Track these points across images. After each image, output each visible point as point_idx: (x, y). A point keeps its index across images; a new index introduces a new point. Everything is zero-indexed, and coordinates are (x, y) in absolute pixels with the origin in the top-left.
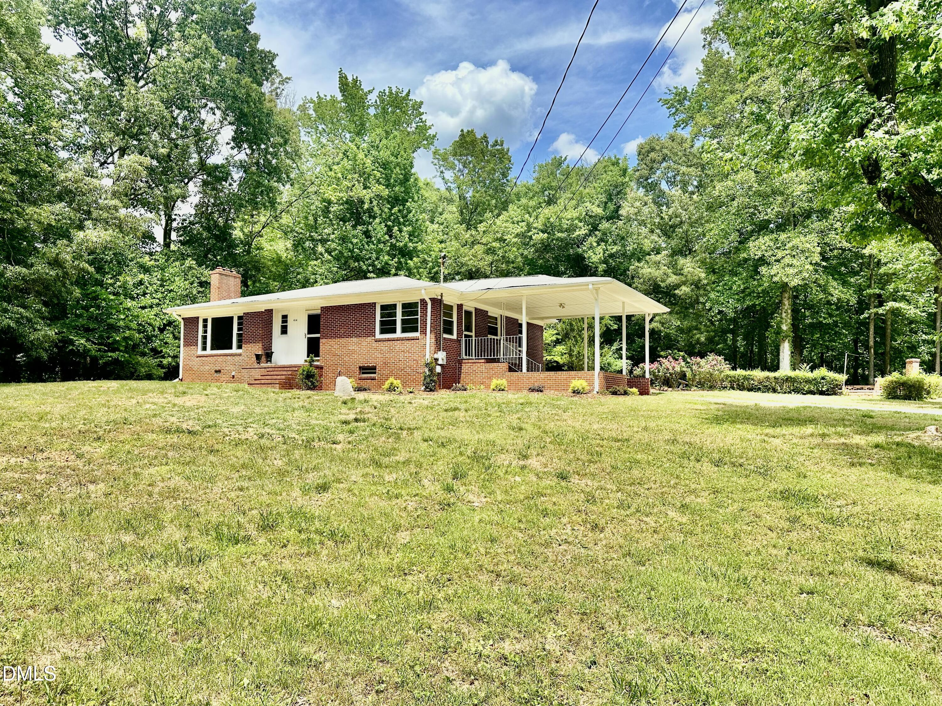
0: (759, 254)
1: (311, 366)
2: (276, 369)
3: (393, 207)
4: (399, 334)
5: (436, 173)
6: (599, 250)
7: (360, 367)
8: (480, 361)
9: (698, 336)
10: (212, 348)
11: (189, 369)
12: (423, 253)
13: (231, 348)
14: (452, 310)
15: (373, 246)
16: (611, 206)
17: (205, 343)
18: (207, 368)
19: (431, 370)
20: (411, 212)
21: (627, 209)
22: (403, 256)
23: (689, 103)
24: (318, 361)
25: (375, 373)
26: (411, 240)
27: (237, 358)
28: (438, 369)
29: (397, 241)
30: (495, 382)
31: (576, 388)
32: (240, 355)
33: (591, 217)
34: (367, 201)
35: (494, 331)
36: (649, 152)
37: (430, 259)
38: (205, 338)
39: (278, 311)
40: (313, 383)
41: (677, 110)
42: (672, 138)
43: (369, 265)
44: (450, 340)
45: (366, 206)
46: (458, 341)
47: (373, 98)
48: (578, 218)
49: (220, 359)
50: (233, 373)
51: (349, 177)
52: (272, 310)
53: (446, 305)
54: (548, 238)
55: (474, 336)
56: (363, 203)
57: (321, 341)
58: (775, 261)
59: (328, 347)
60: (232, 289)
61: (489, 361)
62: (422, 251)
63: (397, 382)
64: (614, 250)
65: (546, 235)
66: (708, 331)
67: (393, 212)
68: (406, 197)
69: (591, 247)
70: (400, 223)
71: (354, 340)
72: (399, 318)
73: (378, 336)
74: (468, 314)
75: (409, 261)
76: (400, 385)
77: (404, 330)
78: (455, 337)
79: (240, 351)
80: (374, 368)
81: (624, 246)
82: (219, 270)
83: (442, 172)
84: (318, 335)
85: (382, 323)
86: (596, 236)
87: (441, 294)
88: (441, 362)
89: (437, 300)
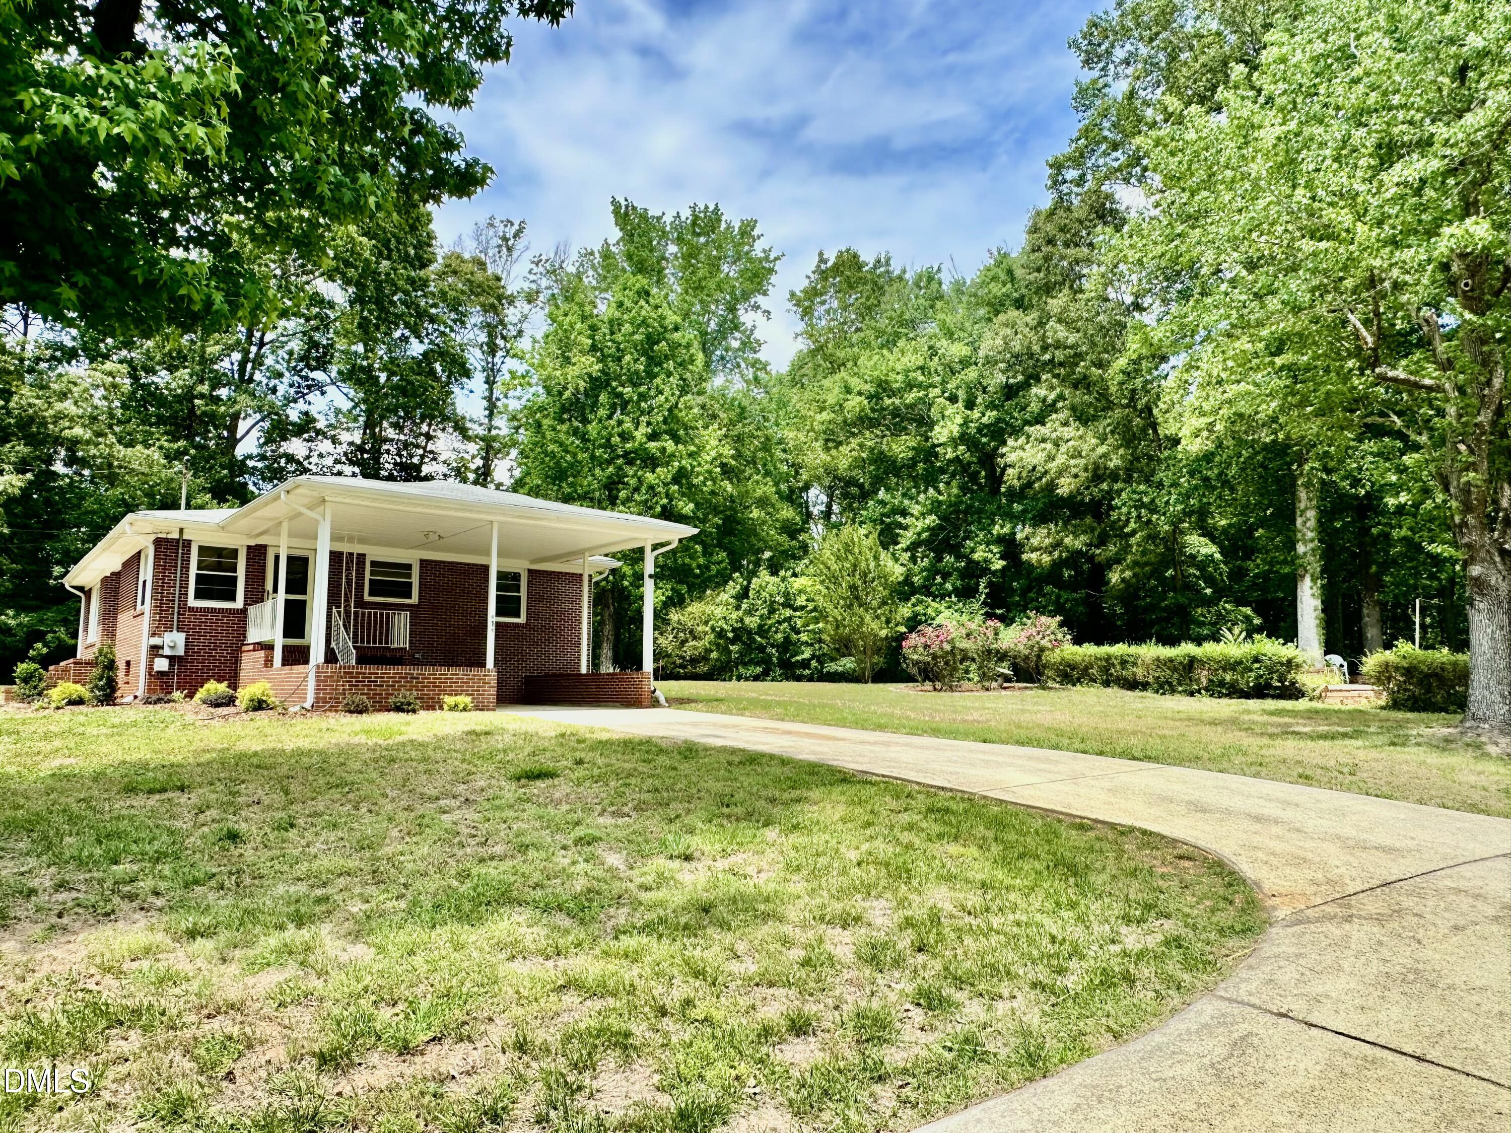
28: (162, 665)
44: (215, 611)
46: (243, 612)
53: (211, 549)
78: (237, 604)
87: (181, 531)
88: (167, 651)
89: (167, 540)
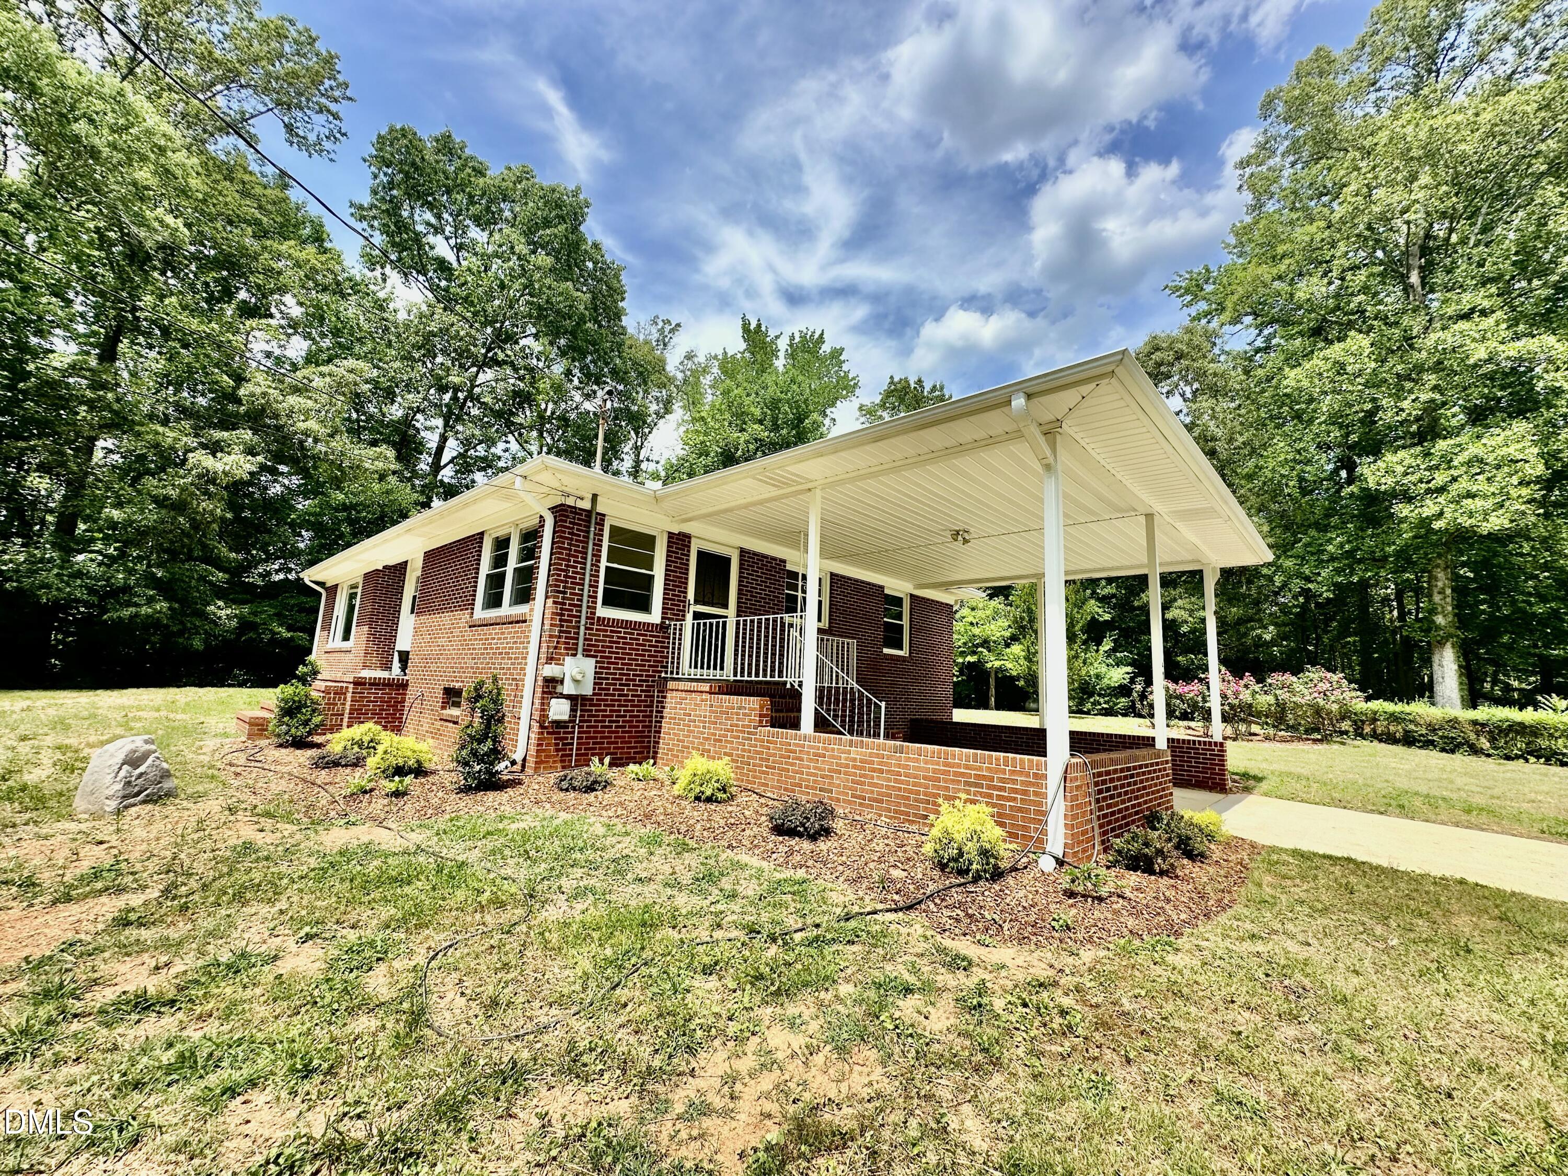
0: (1389, 481)
4: (505, 607)
7: (446, 690)
8: (700, 687)
14: (652, 548)
25: (460, 706)
27: (347, 658)
28: (559, 710)
32: (350, 651)
41: (1195, 297)
44: (631, 625)
46: (663, 629)
47: (783, 345)
49: (337, 657)
52: (403, 567)
53: (614, 529)
59: (419, 640)
71: (447, 621)
72: (511, 565)
73: (479, 613)
74: (712, 559)
77: (520, 598)
78: (654, 617)
85: (493, 581)
87: (595, 497)
88: (568, 688)
89: (574, 510)
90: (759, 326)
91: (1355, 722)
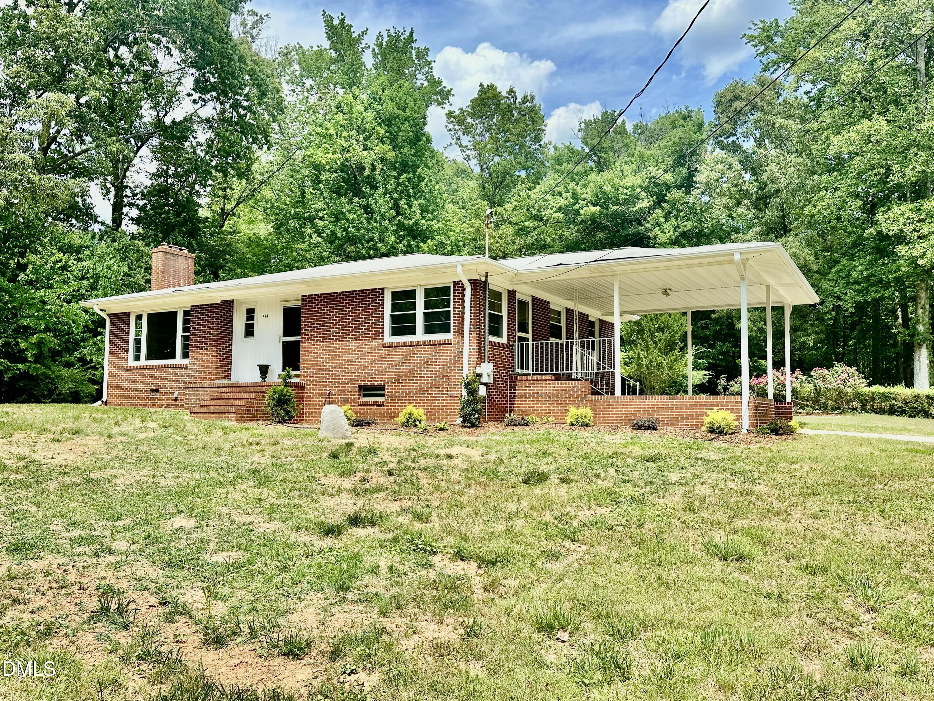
0: (895, 229)
1: (286, 384)
2: (234, 389)
3: (400, 175)
4: (420, 336)
5: (451, 141)
6: (668, 226)
7: (360, 387)
8: (544, 377)
9: (804, 338)
10: (149, 358)
11: (115, 388)
12: (439, 234)
13: (173, 357)
14: (500, 300)
15: (375, 224)
16: (684, 171)
17: (138, 350)
18: (141, 386)
19: (473, 392)
20: (423, 179)
21: (706, 173)
22: (414, 238)
23: (780, 40)
24: (297, 376)
25: (383, 395)
26: (423, 218)
27: (181, 372)
28: (482, 391)
29: (406, 218)
30: (573, 412)
31: (716, 425)
32: (186, 367)
33: (657, 185)
34: (368, 166)
35: (556, 332)
36: (732, 101)
37: (449, 242)
38: (138, 342)
39: (241, 303)
40: (288, 413)
41: (767, 48)
42: (763, 84)
43: (370, 248)
44: (499, 345)
45: (367, 172)
46: (511, 347)
48: (640, 186)
49: (158, 373)
50: (176, 394)
51: (345, 134)
52: (232, 301)
53: (491, 291)
54: (601, 213)
55: (530, 339)
56: (364, 169)
57: (302, 346)
58: (919, 237)
59: (312, 357)
60: (182, 274)
61: (558, 377)
62: (439, 231)
63: (419, 413)
64: (688, 227)
65: (598, 208)
66: (816, 333)
67: (401, 181)
68: (418, 162)
69: (658, 224)
70: (409, 196)
71: (352, 344)
72: (420, 310)
73: (388, 338)
74: (523, 305)
75: (422, 244)
76: (424, 417)
77: (428, 330)
78: (504, 340)
79: (186, 361)
80: (382, 388)
81: (699, 221)
82: (165, 246)
83: (458, 139)
84: (298, 338)
85: (394, 319)
86: (663, 209)
87: (487, 275)
88: (485, 379)
89: (479, 282)
90: (342, 21)
91: (861, 401)
